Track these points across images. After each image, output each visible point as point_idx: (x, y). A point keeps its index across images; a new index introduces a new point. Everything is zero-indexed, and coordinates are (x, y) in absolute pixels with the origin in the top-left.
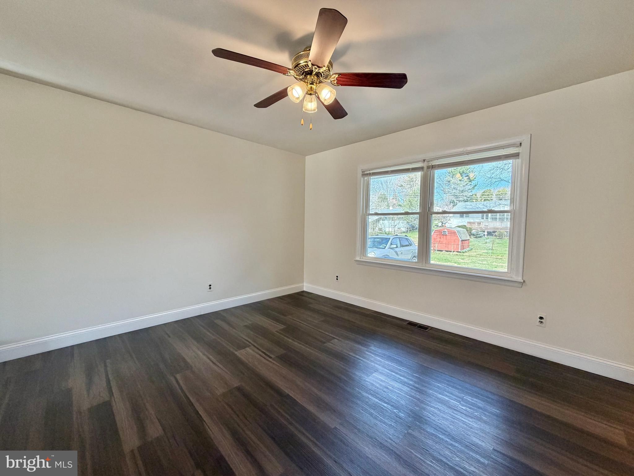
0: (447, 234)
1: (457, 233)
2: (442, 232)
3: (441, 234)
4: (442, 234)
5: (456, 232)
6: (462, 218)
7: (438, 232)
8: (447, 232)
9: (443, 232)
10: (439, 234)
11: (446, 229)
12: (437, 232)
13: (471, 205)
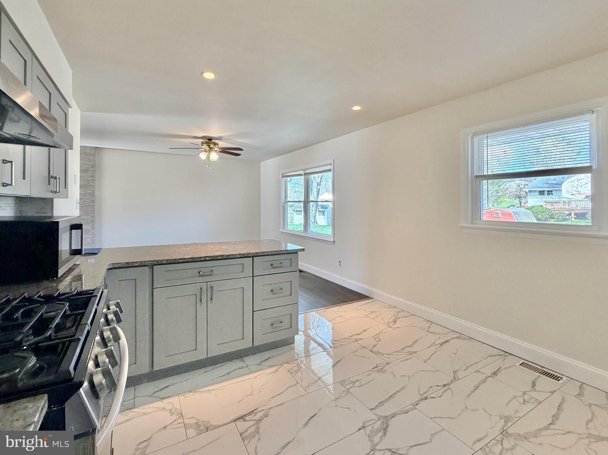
0: (500, 216)
1: (514, 215)
2: (494, 214)
3: (493, 216)
4: (495, 216)
5: (512, 213)
6: (542, 196)
7: (489, 214)
8: (500, 214)
9: (496, 213)
10: (489, 216)
11: (499, 210)
12: (487, 213)
13: (555, 180)
